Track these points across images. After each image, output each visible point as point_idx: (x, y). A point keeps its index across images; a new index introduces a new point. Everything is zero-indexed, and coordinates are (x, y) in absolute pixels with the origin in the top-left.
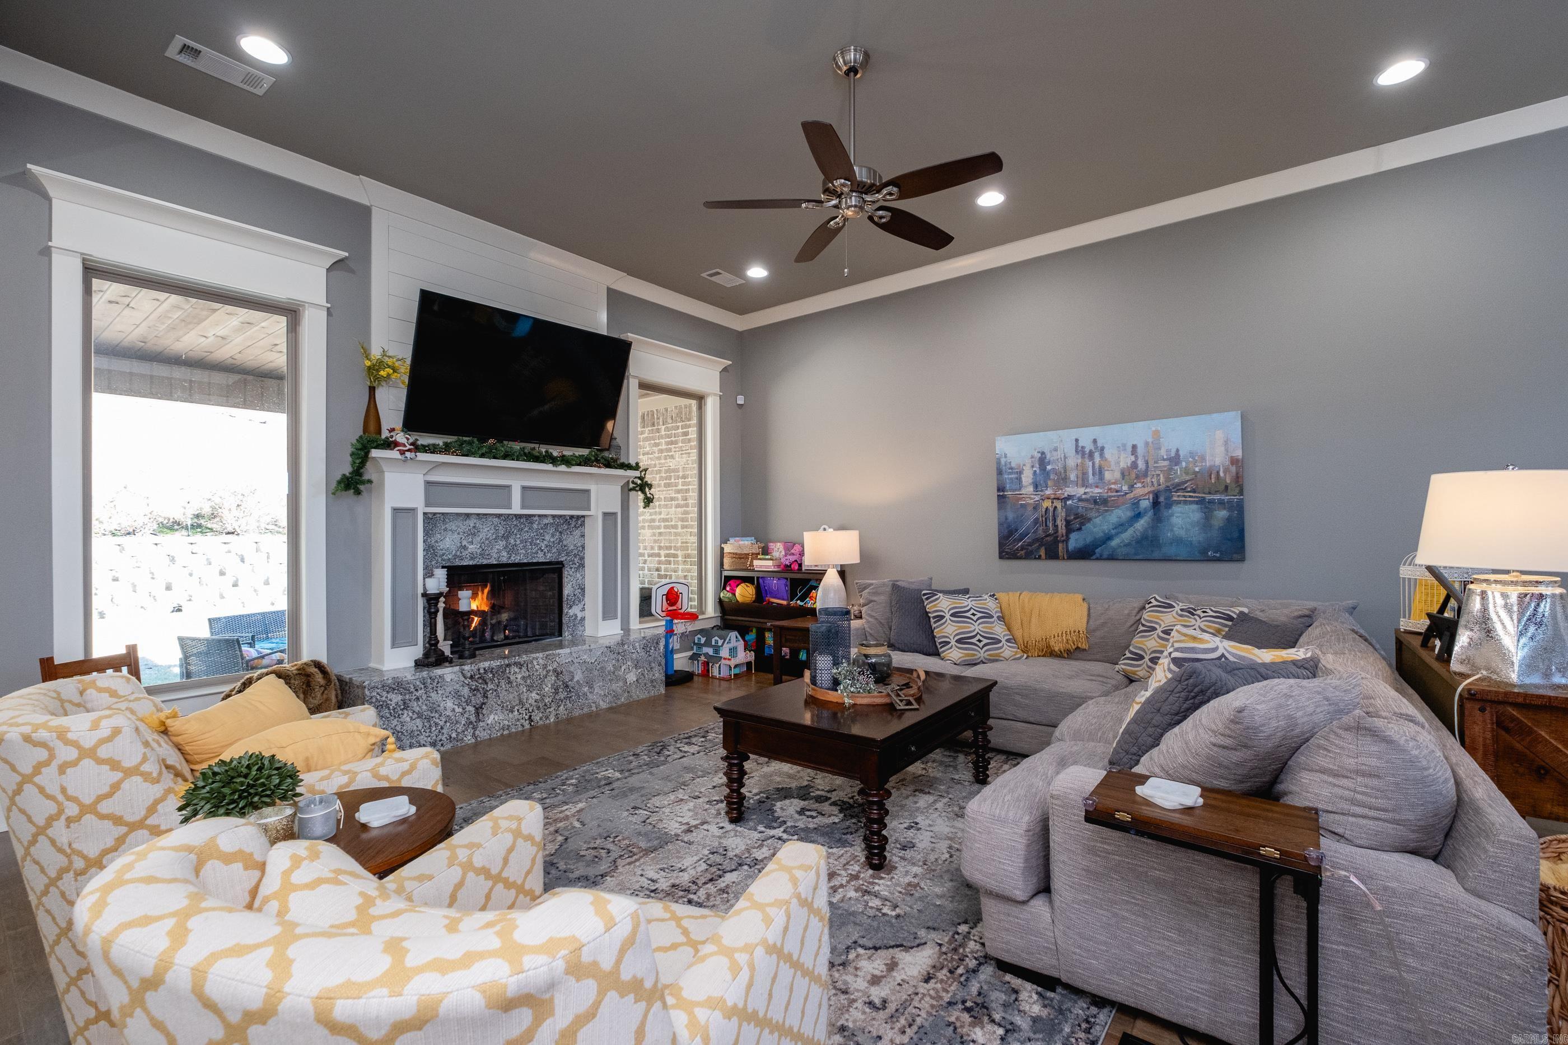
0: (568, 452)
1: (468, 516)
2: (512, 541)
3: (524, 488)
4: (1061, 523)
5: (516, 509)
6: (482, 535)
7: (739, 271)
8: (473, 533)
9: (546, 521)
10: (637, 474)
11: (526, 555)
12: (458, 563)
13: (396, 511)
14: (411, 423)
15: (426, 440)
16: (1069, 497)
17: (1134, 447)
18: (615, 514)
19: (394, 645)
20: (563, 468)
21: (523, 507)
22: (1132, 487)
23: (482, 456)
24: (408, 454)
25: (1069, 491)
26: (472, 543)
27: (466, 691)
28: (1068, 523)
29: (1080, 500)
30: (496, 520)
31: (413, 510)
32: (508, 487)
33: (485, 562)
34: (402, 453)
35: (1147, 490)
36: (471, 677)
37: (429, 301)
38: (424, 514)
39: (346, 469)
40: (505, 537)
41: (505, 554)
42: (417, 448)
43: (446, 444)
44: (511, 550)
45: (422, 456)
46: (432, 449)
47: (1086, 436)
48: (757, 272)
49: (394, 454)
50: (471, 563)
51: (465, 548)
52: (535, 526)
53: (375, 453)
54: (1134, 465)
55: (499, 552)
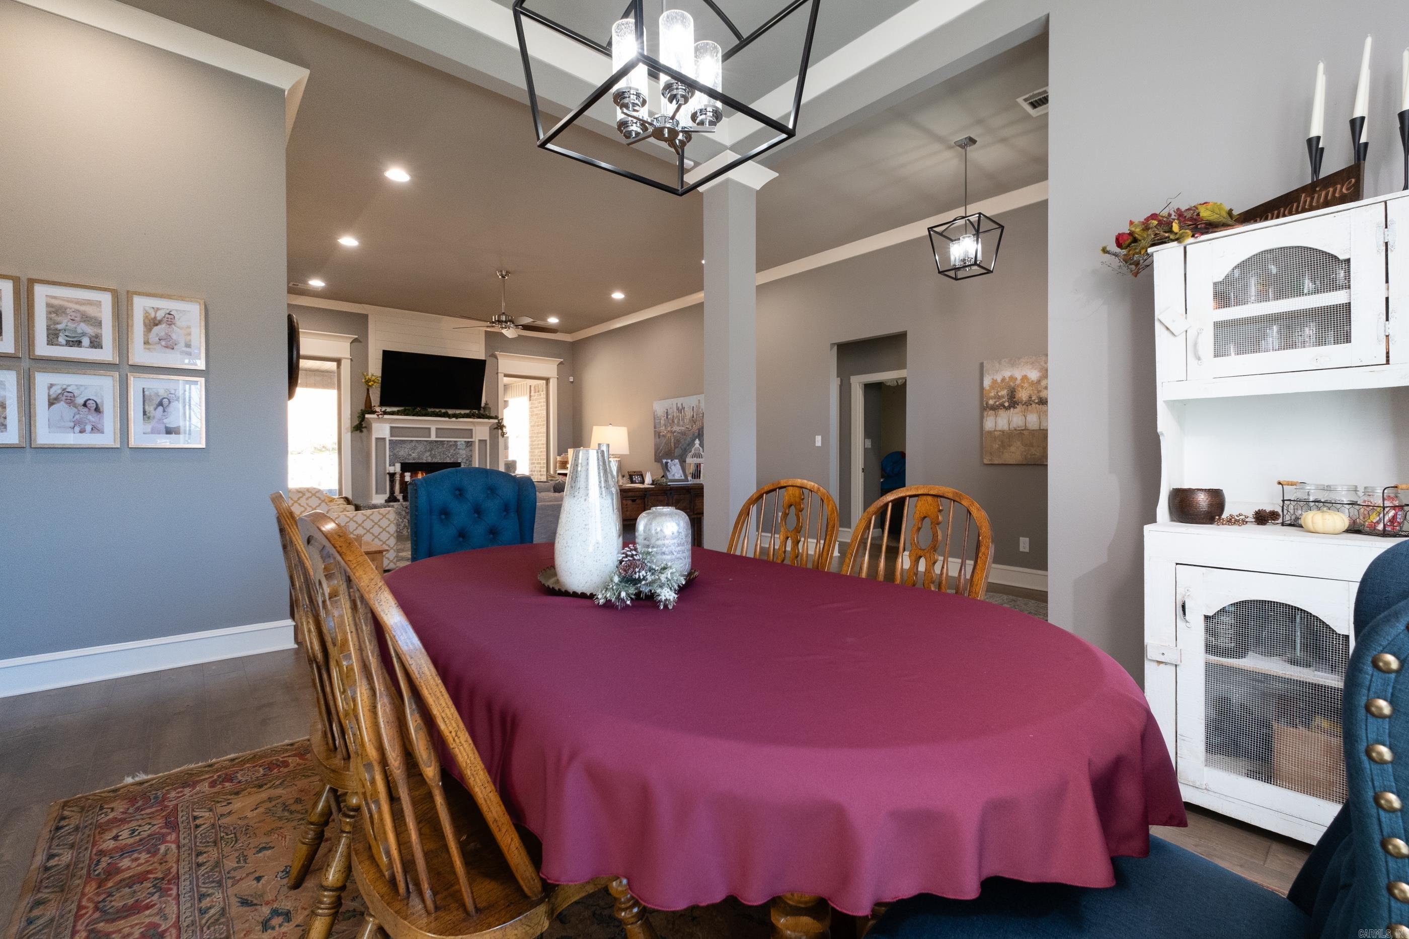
0: (458, 412)
1: (412, 441)
2: (433, 453)
3: (437, 429)
4: (673, 445)
5: (433, 438)
6: (418, 450)
7: (545, 320)
8: (414, 448)
9: (451, 444)
10: (496, 421)
11: (441, 459)
12: (407, 461)
13: (377, 439)
14: (383, 403)
15: (389, 409)
16: (675, 432)
17: (693, 407)
18: (486, 441)
19: (377, 493)
20: (454, 419)
21: (436, 437)
22: (692, 426)
23: (414, 415)
24: (380, 416)
25: (674, 429)
26: (414, 453)
27: (404, 513)
28: (675, 444)
29: (678, 433)
30: (425, 443)
31: (384, 439)
32: (429, 429)
33: (420, 461)
34: (378, 415)
35: (696, 428)
36: (406, 507)
37: (386, 354)
38: (390, 440)
39: (357, 422)
40: (430, 450)
41: (429, 458)
42: (385, 413)
43: (398, 411)
44: (433, 456)
45: (386, 416)
46: (392, 413)
47: (680, 401)
48: (553, 320)
49: (374, 416)
50: (413, 461)
51: (410, 455)
52: (445, 446)
53: (367, 416)
54: (693, 417)
55: (427, 457)
